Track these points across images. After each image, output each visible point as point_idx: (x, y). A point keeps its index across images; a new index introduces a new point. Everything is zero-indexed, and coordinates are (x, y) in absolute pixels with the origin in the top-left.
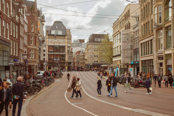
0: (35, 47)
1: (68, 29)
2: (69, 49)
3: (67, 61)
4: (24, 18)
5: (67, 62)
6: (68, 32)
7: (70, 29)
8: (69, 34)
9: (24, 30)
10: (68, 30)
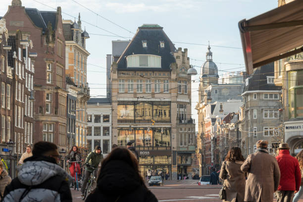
0: (55, 119)
1: (180, 49)
2: (182, 110)
3: (175, 150)
4: (25, 65)
5: (174, 152)
6: (178, 57)
7: (186, 50)
8: (184, 63)
9: (26, 89)
10: (180, 54)
